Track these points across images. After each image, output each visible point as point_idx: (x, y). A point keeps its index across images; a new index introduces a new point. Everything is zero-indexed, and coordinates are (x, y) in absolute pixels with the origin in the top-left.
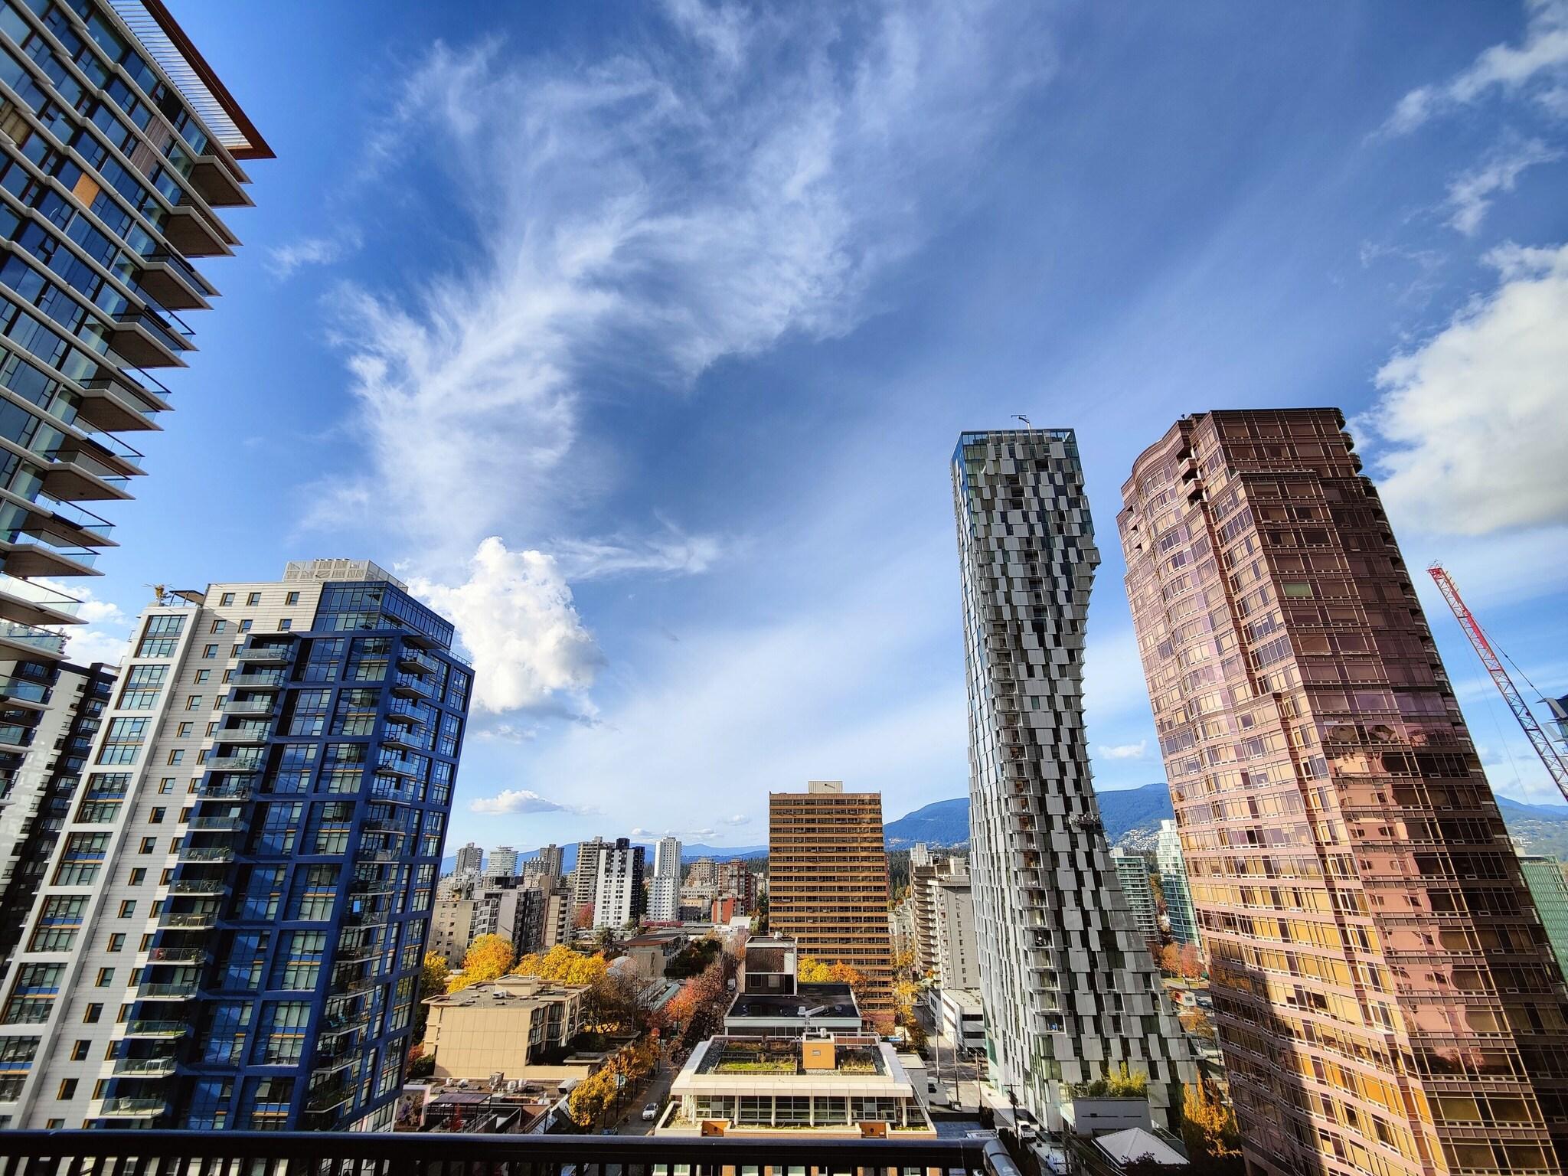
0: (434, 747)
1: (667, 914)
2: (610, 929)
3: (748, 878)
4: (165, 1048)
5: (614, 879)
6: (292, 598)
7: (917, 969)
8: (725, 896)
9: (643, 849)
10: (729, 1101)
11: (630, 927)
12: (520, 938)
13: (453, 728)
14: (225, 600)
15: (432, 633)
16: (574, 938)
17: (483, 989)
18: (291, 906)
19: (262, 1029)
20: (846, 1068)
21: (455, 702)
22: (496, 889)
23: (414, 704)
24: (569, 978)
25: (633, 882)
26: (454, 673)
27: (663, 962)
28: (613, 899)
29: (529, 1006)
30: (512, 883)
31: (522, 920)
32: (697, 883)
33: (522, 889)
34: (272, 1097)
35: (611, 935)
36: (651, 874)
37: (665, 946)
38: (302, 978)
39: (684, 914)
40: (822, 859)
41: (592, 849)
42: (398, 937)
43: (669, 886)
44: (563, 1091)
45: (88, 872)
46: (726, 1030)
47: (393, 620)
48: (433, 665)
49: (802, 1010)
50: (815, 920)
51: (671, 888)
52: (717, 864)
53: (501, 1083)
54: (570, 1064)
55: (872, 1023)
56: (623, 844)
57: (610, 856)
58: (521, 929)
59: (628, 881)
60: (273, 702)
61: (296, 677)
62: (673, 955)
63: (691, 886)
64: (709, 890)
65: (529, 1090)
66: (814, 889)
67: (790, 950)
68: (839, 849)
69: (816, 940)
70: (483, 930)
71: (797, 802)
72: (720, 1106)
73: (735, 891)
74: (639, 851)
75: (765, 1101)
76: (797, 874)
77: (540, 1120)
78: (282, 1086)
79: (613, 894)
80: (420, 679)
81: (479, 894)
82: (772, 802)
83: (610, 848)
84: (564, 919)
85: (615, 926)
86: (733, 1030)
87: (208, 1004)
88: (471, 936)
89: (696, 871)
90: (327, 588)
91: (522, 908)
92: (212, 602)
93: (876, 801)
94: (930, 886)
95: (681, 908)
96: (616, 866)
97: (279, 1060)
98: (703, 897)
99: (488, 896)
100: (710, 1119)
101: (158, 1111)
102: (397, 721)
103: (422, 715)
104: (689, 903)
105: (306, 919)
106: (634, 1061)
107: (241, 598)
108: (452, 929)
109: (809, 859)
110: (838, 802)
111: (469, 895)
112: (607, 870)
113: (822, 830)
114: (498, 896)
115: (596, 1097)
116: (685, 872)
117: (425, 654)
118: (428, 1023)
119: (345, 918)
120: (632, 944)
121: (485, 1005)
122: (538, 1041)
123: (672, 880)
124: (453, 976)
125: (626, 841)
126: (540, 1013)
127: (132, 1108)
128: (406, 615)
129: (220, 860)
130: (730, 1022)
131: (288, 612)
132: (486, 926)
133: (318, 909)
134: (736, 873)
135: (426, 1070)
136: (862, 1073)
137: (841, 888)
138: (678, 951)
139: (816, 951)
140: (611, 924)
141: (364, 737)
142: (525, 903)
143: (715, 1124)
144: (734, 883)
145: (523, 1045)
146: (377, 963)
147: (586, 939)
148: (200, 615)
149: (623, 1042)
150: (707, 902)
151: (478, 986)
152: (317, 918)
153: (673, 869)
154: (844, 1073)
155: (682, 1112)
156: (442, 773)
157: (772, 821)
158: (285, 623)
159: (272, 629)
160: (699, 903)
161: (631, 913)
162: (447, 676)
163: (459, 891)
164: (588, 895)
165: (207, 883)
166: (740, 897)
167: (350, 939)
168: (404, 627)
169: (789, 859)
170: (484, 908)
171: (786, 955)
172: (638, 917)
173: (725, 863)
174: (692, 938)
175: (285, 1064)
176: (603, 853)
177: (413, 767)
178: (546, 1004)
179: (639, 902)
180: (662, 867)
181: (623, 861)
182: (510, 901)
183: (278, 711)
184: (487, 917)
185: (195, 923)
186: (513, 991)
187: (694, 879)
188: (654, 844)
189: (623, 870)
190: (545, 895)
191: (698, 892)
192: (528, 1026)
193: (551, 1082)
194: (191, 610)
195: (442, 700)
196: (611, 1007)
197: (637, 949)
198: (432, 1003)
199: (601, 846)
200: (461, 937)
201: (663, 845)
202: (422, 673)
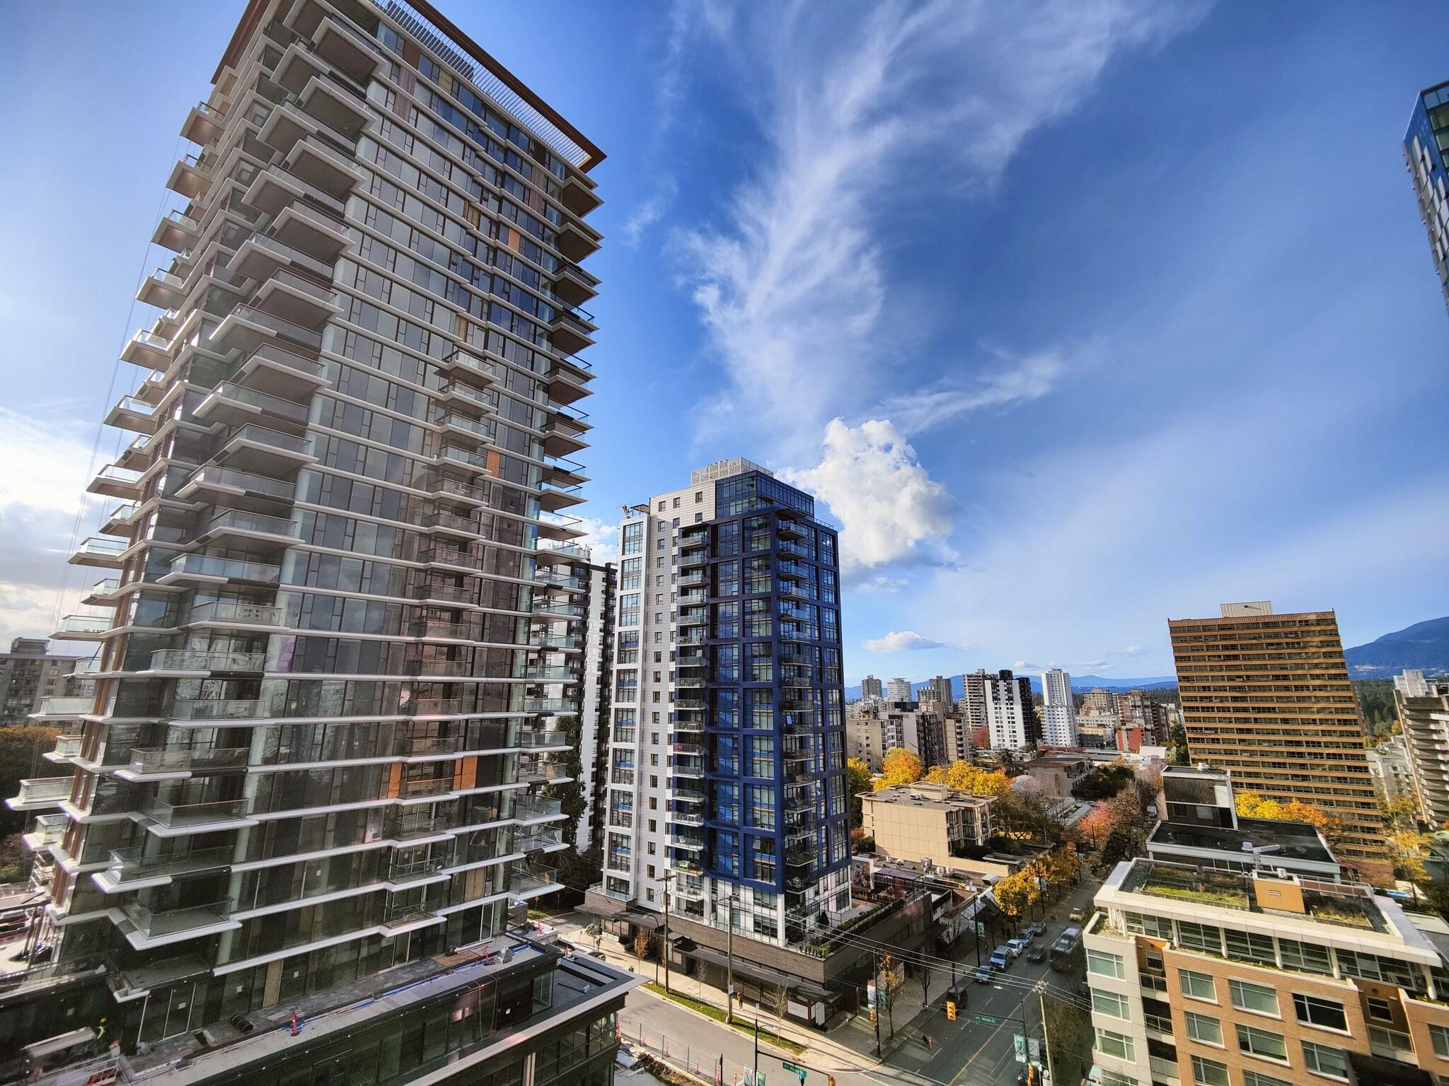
0: (818, 597)
1: (1066, 739)
2: (1007, 750)
3: (1156, 709)
4: (696, 809)
5: (1004, 707)
6: (699, 497)
7: (1425, 819)
8: (1129, 726)
9: (1027, 679)
10: (1164, 924)
11: (1028, 749)
12: (925, 752)
13: (830, 580)
14: (661, 506)
15: (798, 506)
16: (975, 756)
17: (902, 791)
18: (746, 720)
19: (747, 804)
20: (1322, 915)
21: (826, 559)
22: (897, 712)
23: (796, 564)
24: (975, 789)
25: (1023, 709)
26: (821, 535)
27: (1069, 784)
28: (1005, 724)
29: (942, 808)
30: (909, 707)
31: (924, 738)
32: (1094, 713)
33: (918, 712)
34: (763, 850)
35: (1010, 756)
36: (1041, 703)
37: (1068, 769)
38: (765, 770)
39: (1083, 741)
40: (1255, 689)
41: (977, 680)
42: (823, 745)
43: (1062, 716)
44: (987, 883)
45: (631, 694)
46: (1151, 855)
47: (767, 500)
48: (804, 531)
49: (1247, 845)
50: (1252, 753)
51: (1066, 716)
52: (1115, 696)
53: (931, 868)
54: (989, 861)
55: (1355, 871)
56: (1006, 675)
57: (995, 686)
58: (925, 745)
59: (1018, 709)
60: (704, 573)
61: (714, 555)
62: (1078, 778)
63: (1087, 714)
64: (1109, 719)
65: (954, 876)
66: (1246, 720)
67: (1223, 783)
68: (1277, 678)
69: (1257, 775)
70: (893, 744)
71: (1205, 628)
72: (1154, 926)
73: (1142, 722)
74: (1024, 682)
75: (1212, 931)
76: (1220, 705)
77: (969, 904)
78: (768, 842)
79: (1005, 720)
80: (796, 543)
81: (884, 716)
82: (1173, 630)
83: (992, 678)
84: (961, 739)
85: (1013, 748)
86: (1158, 855)
87: (712, 782)
88: (884, 748)
89: (1090, 701)
90: (719, 485)
91: (922, 728)
92: (654, 510)
93: (1327, 622)
94: (1436, 722)
95: (1080, 735)
96: (1003, 695)
97: (762, 825)
98: (1103, 726)
99: (891, 717)
100: (1144, 935)
101: (701, 848)
102: (787, 578)
103: (804, 572)
104: (1088, 731)
105: (758, 728)
106: (1053, 868)
107: (669, 504)
108: (868, 742)
109: (1232, 689)
110: (1266, 625)
111: (876, 716)
112: (995, 699)
113: (1249, 658)
114: (900, 717)
115: (1019, 893)
116: (1078, 701)
117: (795, 523)
118: (864, 811)
119: (783, 730)
120: (1033, 764)
121: (906, 803)
122: (956, 838)
123: (1064, 709)
124: (876, 778)
125: (1009, 673)
126: (954, 816)
127: (686, 843)
128: (775, 495)
129: (697, 686)
130: (1153, 847)
131: (699, 508)
132: (895, 741)
133: (764, 721)
134: (1139, 703)
135: (869, 847)
136: (1350, 926)
137: (1285, 721)
138: (1084, 775)
139: (1259, 786)
140: (1008, 745)
141: (766, 593)
142: (923, 724)
143: (1153, 943)
144: (1138, 713)
145: (944, 840)
146: (813, 763)
147: (986, 758)
148: (650, 520)
149: (1040, 850)
150: (1109, 731)
151: (898, 788)
152: (764, 727)
153: (1064, 697)
154: (1320, 921)
155: (1110, 922)
156: (829, 617)
157: (1176, 649)
158: (699, 516)
159: (692, 522)
160: (1100, 732)
161: (1026, 737)
162: (816, 538)
163: (867, 712)
164: (981, 720)
165: (694, 701)
166: (1149, 727)
167: (790, 744)
168: (775, 504)
169: (1205, 689)
170: (890, 727)
171: (1217, 787)
172: (1034, 741)
173: (1125, 694)
174: (1097, 764)
175: (766, 829)
176: (988, 683)
177: (806, 614)
178: (957, 809)
179: (1033, 728)
180: (1051, 697)
181: (1009, 690)
182: (910, 722)
183: (708, 580)
184: (894, 734)
185: (693, 728)
186: (927, 794)
187: (1090, 708)
188: (1039, 676)
189: (1010, 699)
190: (941, 718)
191: (1095, 721)
192: (945, 825)
193: (974, 874)
194: (644, 518)
195: (817, 558)
196: (1021, 818)
197: (1039, 770)
198: (863, 797)
199: (985, 677)
200: (877, 748)
201: (1049, 677)
202: (796, 539)
